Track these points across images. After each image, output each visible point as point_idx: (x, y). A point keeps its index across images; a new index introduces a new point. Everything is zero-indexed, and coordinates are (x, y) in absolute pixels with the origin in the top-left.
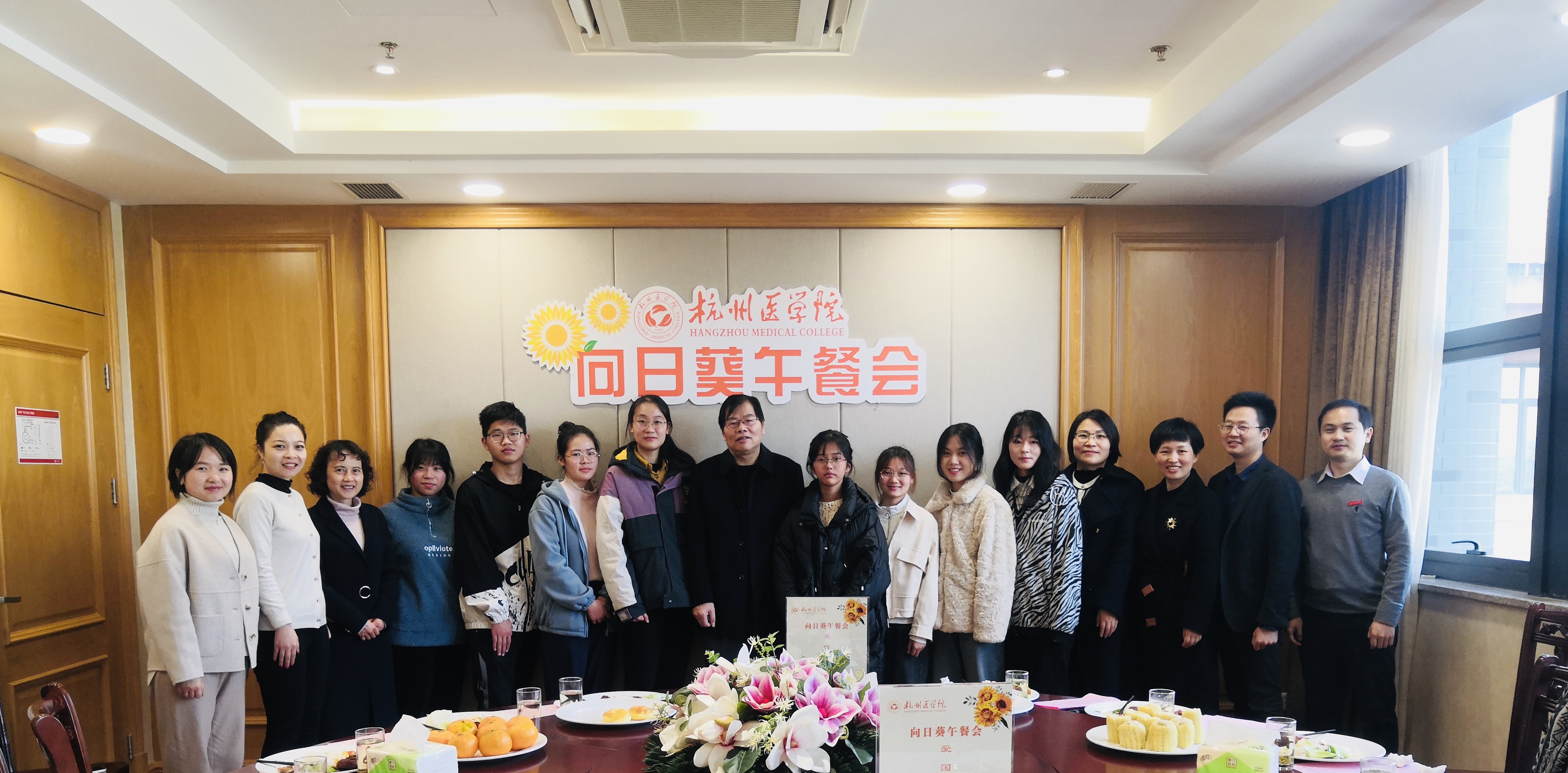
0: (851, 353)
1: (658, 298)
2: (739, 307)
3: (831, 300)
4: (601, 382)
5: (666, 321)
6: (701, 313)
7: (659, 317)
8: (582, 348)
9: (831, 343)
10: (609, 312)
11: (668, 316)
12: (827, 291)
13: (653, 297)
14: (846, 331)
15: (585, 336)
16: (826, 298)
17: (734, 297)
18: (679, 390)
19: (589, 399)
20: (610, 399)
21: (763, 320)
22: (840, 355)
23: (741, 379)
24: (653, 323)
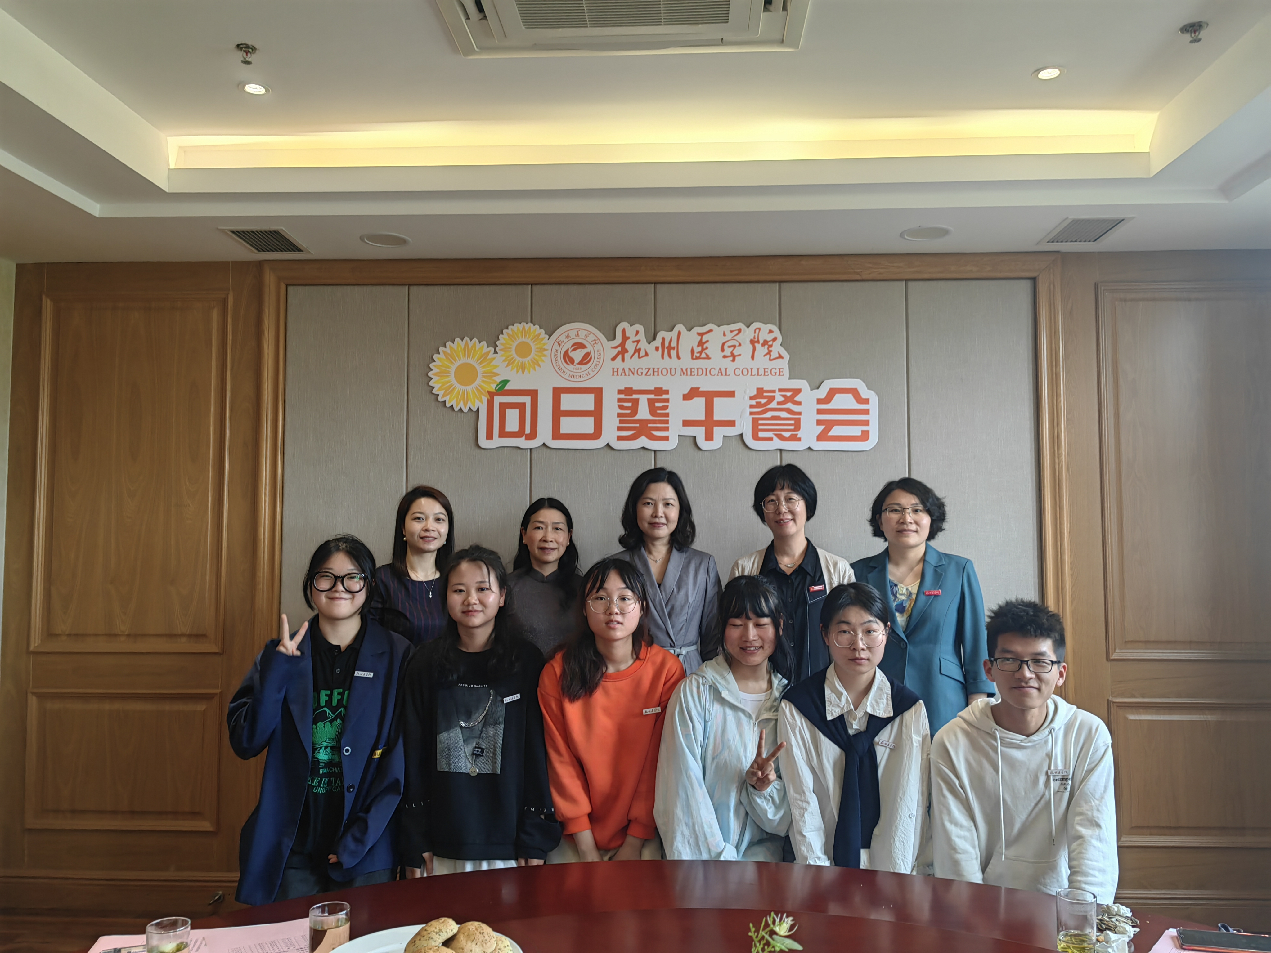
0: (792, 395)
1: (577, 335)
2: (667, 344)
3: (769, 337)
4: (512, 424)
5: (586, 360)
6: (624, 351)
7: (577, 355)
8: (492, 388)
9: (770, 383)
10: (524, 350)
11: (588, 354)
12: (764, 328)
13: (573, 334)
14: (786, 371)
15: (497, 375)
16: (764, 336)
17: (661, 335)
18: (597, 434)
19: (497, 442)
20: (521, 442)
21: (692, 358)
22: (779, 398)
23: (667, 422)
24: (572, 361)
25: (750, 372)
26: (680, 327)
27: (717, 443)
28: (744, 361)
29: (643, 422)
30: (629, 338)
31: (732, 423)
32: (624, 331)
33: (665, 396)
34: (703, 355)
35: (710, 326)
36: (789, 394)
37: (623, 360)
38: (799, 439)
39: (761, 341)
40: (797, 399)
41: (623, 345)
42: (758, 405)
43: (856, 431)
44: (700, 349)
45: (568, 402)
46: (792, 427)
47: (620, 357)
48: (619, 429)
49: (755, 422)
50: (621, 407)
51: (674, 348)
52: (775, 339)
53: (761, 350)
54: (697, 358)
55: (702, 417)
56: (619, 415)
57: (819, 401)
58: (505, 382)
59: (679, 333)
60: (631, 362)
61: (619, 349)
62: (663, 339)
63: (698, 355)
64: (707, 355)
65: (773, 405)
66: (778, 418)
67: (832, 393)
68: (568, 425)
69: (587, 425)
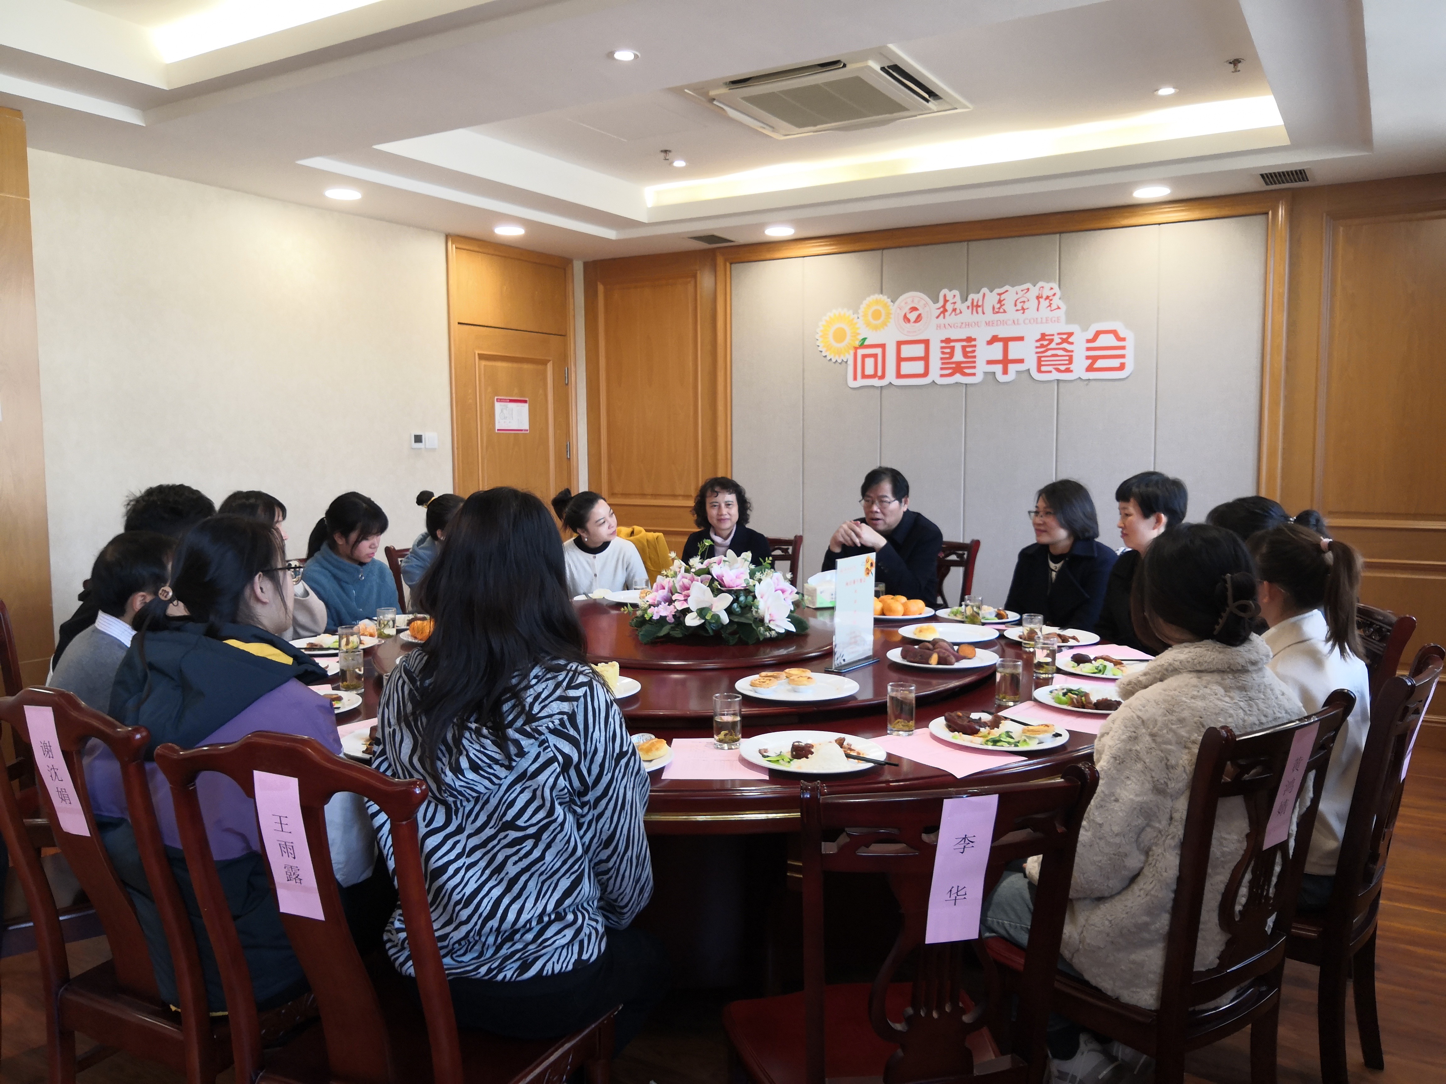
0: (1067, 338)
1: (913, 301)
2: (975, 304)
3: (1050, 293)
4: (869, 370)
5: (918, 319)
6: (945, 311)
7: (913, 316)
8: (857, 343)
9: (1050, 329)
10: (876, 315)
11: (919, 316)
12: (1047, 286)
13: (909, 300)
14: (1063, 319)
15: (859, 334)
16: (1046, 292)
17: (971, 296)
18: (926, 374)
19: (861, 382)
20: (876, 382)
21: (994, 313)
22: (1057, 340)
23: (974, 362)
24: (909, 321)
25: (1036, 321)
26: (985, 290)
27: (1011, 376)
28: (1031, 313)
29: (958, 363)
30: (948, 301)
31: (1021, 361)
32: (945, 296)
33: (973, 343)
34: (1001, 310)
35: (1007, 287)
36: (1064, 337)
37: (944, 318)
38: (1072, 371)
39: (1044, 297)
40: (1070, 340)
41: (944, 306)
42: (1042, 346)
43: (1115, 363)
44: (999, 305)
45: (907, 351)
46: (1067, 362)
47: (942, 315)
48: (942, 369)
49: (1039, 360)
50: (943, 353)
51: (980, 306)
52: (1054, 295)
53: (1044, 303)
54: (998, 312)
55: (1000, 357)
56: (942, 359)
57: (1088, 341)
58: (864, 339)
59: (984, 295)
60: (950, 318)
61: (942, 309)
62: (973, 299)
63: (997, 310)
64: (1004, 310)
65: (1053, 346)
66: (1056, 355)
67: (1098, 334)
68: (907, 368)
69: (918, 367)
